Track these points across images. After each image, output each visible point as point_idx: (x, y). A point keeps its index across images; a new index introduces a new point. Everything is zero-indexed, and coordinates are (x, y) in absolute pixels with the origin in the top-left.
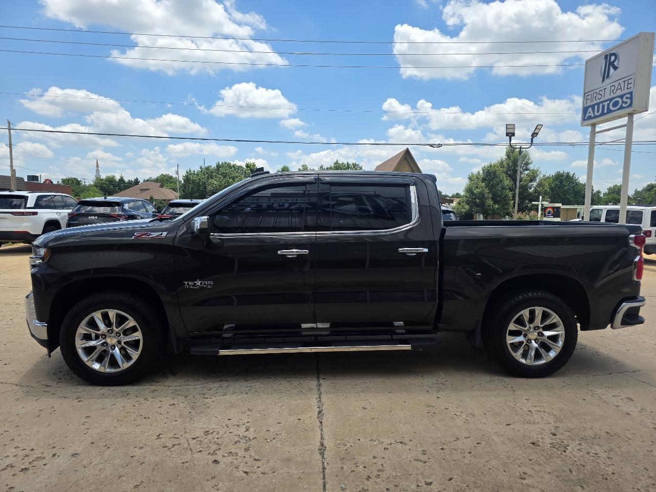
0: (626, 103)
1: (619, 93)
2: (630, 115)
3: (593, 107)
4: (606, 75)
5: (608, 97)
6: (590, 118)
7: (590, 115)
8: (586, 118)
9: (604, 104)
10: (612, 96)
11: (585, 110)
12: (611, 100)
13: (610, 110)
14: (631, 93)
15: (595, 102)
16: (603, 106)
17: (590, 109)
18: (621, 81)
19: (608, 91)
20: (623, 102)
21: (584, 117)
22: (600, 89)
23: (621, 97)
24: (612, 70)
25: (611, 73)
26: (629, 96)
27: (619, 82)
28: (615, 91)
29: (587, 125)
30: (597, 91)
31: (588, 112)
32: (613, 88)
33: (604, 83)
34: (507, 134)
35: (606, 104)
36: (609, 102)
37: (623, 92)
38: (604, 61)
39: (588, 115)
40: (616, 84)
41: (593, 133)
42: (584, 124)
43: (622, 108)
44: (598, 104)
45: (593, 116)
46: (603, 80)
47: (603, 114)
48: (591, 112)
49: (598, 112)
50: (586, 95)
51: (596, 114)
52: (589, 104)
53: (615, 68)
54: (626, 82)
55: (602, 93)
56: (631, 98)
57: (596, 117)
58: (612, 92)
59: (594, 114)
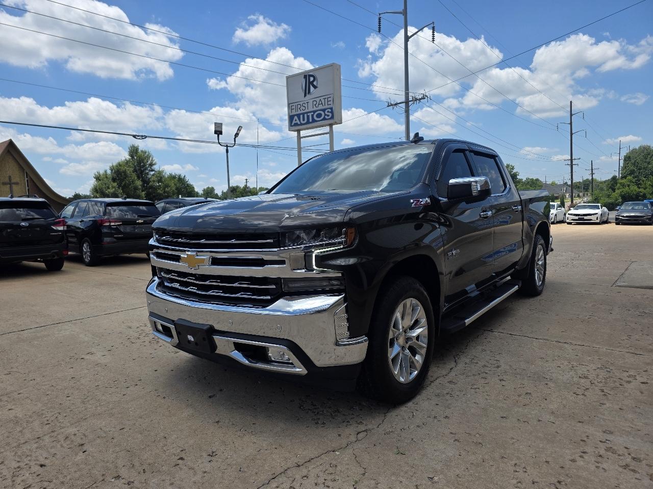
0: (328, 116)
1: (321, 107)
2: (331, 125)
3: (298, 116)
4: (307, 92)
5: (311, 109)
6: (296, 125)
7: (296, 122)
8: (293, 124)
9: (308, 114)
10: (315, 109)
11: (291, 118)
12: (314, 112)
13: (315, 120)
14: (331, 109)
15: (299, 112)
16: (308, 117)
17: (296, 118)
18: (322, 98)
19: (310, 104)
20: (325, 115)
21: (291, 124)
22: (303, 102)
23: (324, 110)
24: (312, 88)
25: (311, 91)
26: (330, 110)
27: (320, 98)
28: (317, 105)
29: (294, 131)
30: (301, 103)
31: (294, 120)
32: (315, 103)
33: (306, 97)
34: (216, 132)
35: (310, 114)
36: (312, 113)
37: (324, 107)
38: (304, 80)
39: (294, 122)
40: (318, 100)
41: (299, 138)
42: (291, 129)
43: (324, 119)
44: (303, 114)
45: (299, 123)
46: (305, 96)
47: (308, 122)
48: (297, 119)
49: (304, 120)
50: (290, 105)
51: (302, 122)
52: (294, 113)
53: (315, 87)
54: (326, 100)
55: (306, 105)
56: (332, 112)
57: (302, 124)
58: (314, 106)
59: (300, 122)
